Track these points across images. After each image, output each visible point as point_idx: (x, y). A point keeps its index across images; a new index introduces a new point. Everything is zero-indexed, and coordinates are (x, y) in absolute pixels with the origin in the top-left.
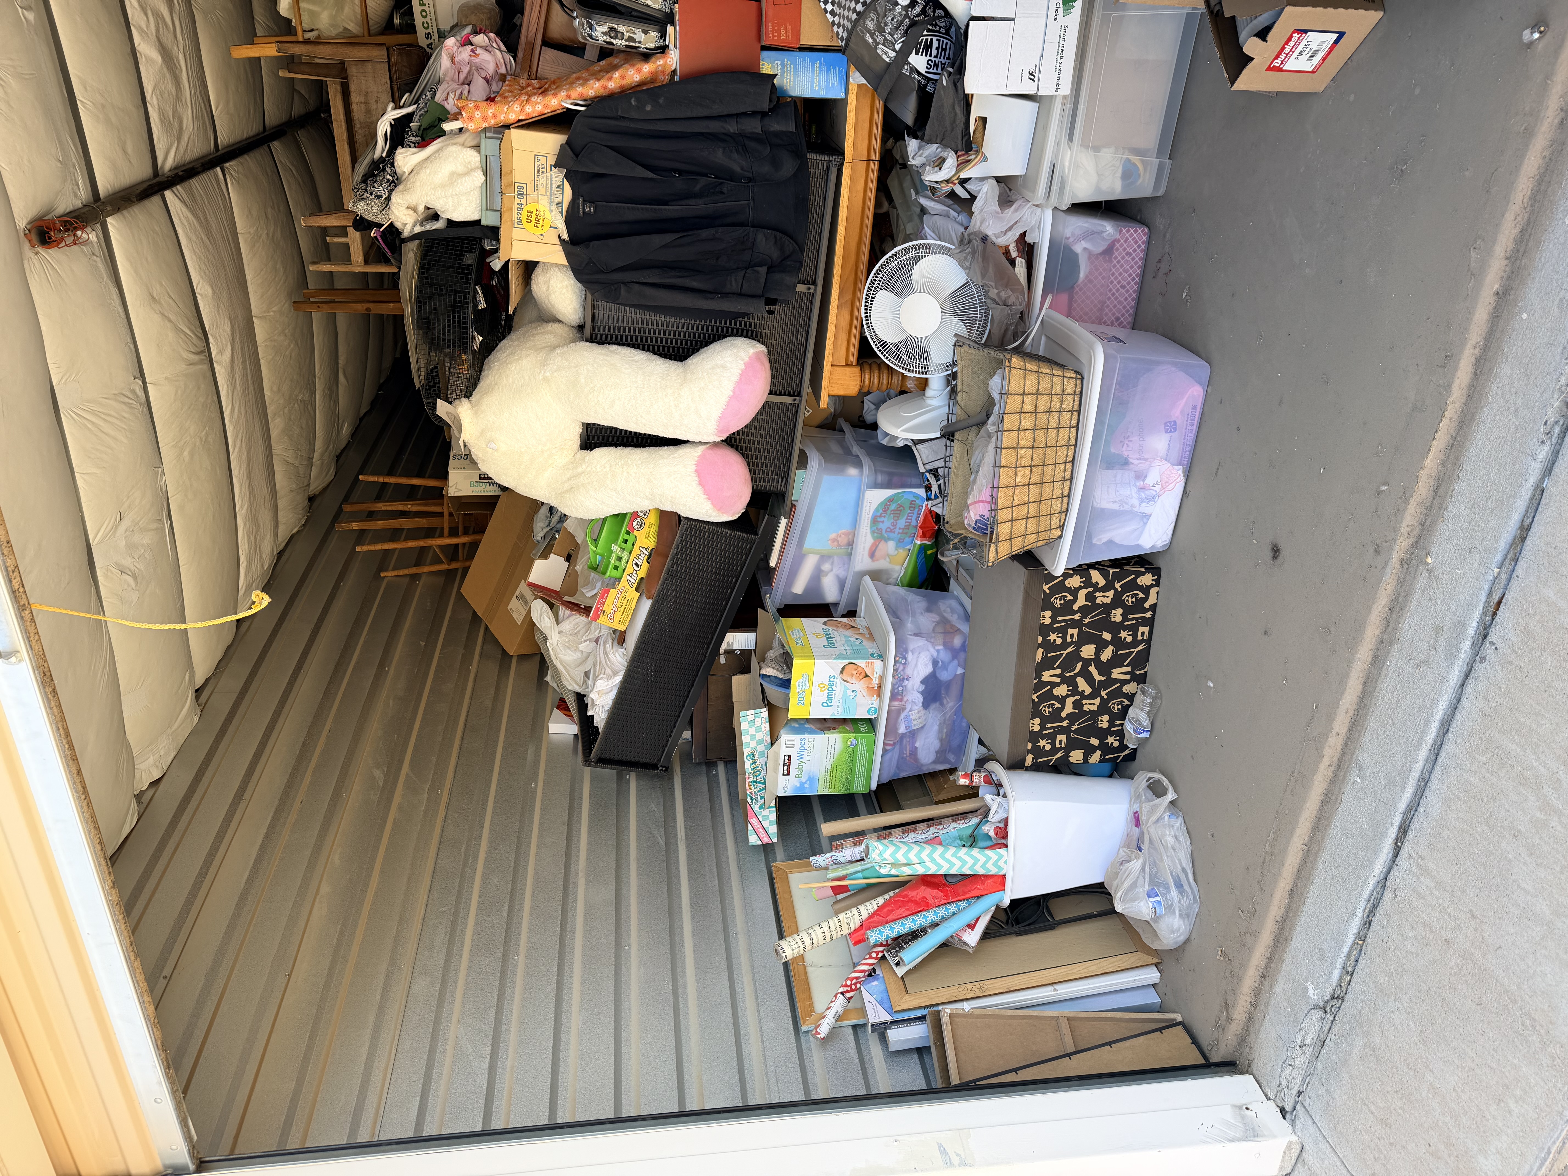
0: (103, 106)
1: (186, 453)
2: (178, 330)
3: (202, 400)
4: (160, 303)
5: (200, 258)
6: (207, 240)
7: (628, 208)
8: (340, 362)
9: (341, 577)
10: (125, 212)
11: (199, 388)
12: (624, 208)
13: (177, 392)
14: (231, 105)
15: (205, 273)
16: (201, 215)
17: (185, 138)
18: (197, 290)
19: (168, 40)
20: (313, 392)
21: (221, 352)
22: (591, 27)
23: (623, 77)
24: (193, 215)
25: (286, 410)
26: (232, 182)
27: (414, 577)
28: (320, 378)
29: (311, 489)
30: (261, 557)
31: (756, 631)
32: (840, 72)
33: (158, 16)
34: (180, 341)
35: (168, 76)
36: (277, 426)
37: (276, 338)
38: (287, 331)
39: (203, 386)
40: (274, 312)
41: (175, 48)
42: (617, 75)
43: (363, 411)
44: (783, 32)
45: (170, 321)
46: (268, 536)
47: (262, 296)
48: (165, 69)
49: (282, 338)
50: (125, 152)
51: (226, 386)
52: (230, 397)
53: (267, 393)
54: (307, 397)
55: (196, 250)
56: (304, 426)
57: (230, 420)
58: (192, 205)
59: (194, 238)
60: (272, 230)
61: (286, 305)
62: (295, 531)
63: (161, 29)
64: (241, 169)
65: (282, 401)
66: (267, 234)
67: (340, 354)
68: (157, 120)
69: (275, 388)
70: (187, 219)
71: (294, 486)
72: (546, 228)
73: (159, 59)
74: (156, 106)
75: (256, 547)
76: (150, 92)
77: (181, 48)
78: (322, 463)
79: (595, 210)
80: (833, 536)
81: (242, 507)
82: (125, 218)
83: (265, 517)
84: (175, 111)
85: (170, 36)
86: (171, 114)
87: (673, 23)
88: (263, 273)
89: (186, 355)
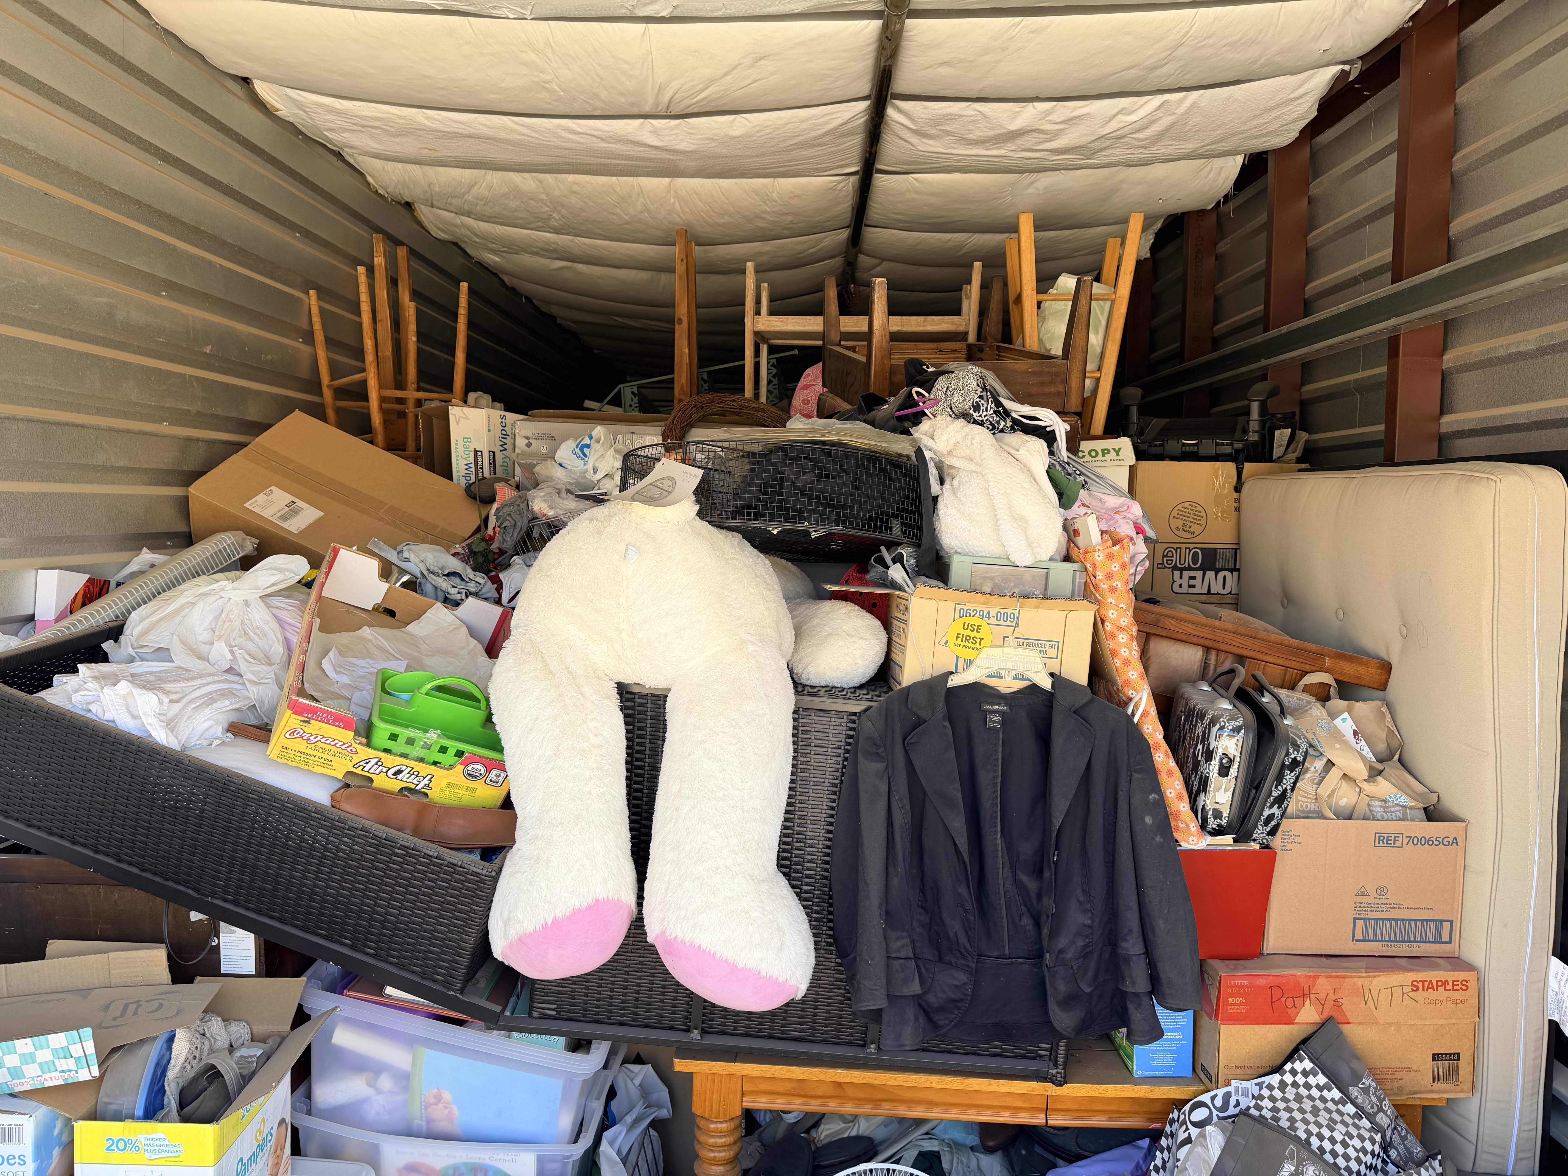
0: (1004, 49)
1: (533, 57)
2: (711, 81)
3: (604, 94)
4: (751, 66)
5: (777, 129)
6: (795, 142)
7: (995, 777)
8: (580, 266)
9: (307, 234)
10: (873, 47)
11: (622, 94)
12: (995, 771)
13: (627, 63)
14: (914, 196)
15: (758, 132)
16: (825, 140)
17: (914, 139)
18: (739, 118)
19: (1023, 142)
20: (557, 231)
21: (655, 132)
22: (1237, 730)
23: (1170, 773)
24: (829, 131)
25: (543, 196)
26: (834, 182)
27: (309, 337)
28: (572, 241)
29: (422, 207)
30: (346, 130)
31: (258, 975)
32: (1169, 1068)
33: (1056, 134)
34: (695, 83)
35: (991, 133)
36: (526, 182)
37: (641, 200)
38: (646, 214)
39: (623, 100)
40: (674, 204)
41: (1013, 148)
42: (1172, 764)
43: (506, 279)
44: (1237, 1000)
45: (726, 74)
46: (377, 146)
47: (695, 193)
48: (999, 132)
49: (639, 207)
50: (944, 64)
51: (607, 129)
52: (592, 132)
53: (571, 178)
54: (553, 223)
55: (789, 127)
56: (516, 214)
57: (559, 126)
58: (838, 133)
59: (804, 126)
60: (768, 217)
61: (678, 219)
62: (369, 179)
63: (1041, 136)
64: (844, 193)
65: (557, 193)
66: (766, 211)
67: (590, 267)
68: (948, 111)
69: (576, 188)
70: (826, 123)
71: (437, 189)
72: (958, 651)
73: (1013, 127)
74: (964, 113)
75: (364, 126)
76: (981, 109)
77: (1011, 154)
78: (456, 226)
79: (991, 729)
80: (447, 1096)
81: (428, 118)
82: (869, 45)
83: (409, 147)
84: (948, 133)
85: (1028, 145)
86: (948, 128)
87: (1235, 840)
88: (723, 199)
89: (674, 85)
